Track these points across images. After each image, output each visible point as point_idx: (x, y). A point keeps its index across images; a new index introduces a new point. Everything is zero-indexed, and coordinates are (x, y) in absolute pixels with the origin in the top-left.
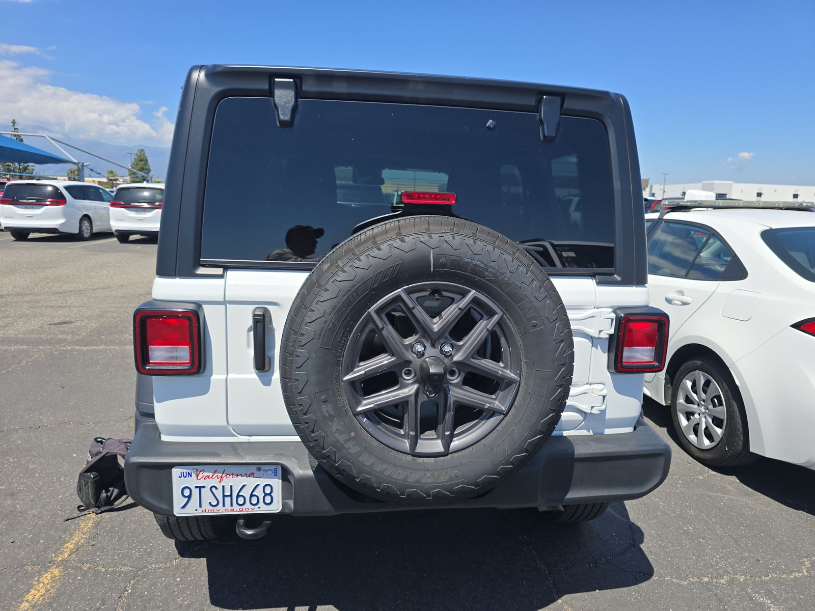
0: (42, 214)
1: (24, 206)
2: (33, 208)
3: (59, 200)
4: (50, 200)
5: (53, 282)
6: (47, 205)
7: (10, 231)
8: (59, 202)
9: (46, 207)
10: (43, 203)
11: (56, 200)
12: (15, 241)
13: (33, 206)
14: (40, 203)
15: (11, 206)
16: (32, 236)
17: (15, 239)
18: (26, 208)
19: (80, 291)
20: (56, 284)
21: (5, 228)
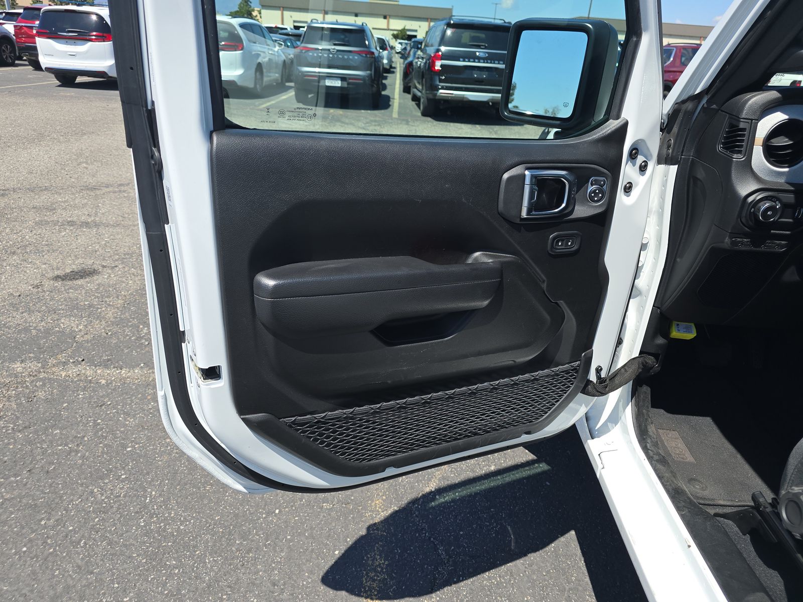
0: (87, 52)
1: (64, 41)
2: (75, 44)
3: (105, 35)
4: (94, 33)
5: (87, 163)
6: (91, 40)
7: (53, 73)
8: (105, 37)
9: (90, 43)
10: (88, 38)
11: (101, 34)
12: (59, 86)
13: (76, 41)
14: (82, 37)
15: (50, 41)
16: (80, 79)
17: (60, 83)
18: (67, 43)
19: (121, 185)
20: (90, 167)
21: (46, 68)
